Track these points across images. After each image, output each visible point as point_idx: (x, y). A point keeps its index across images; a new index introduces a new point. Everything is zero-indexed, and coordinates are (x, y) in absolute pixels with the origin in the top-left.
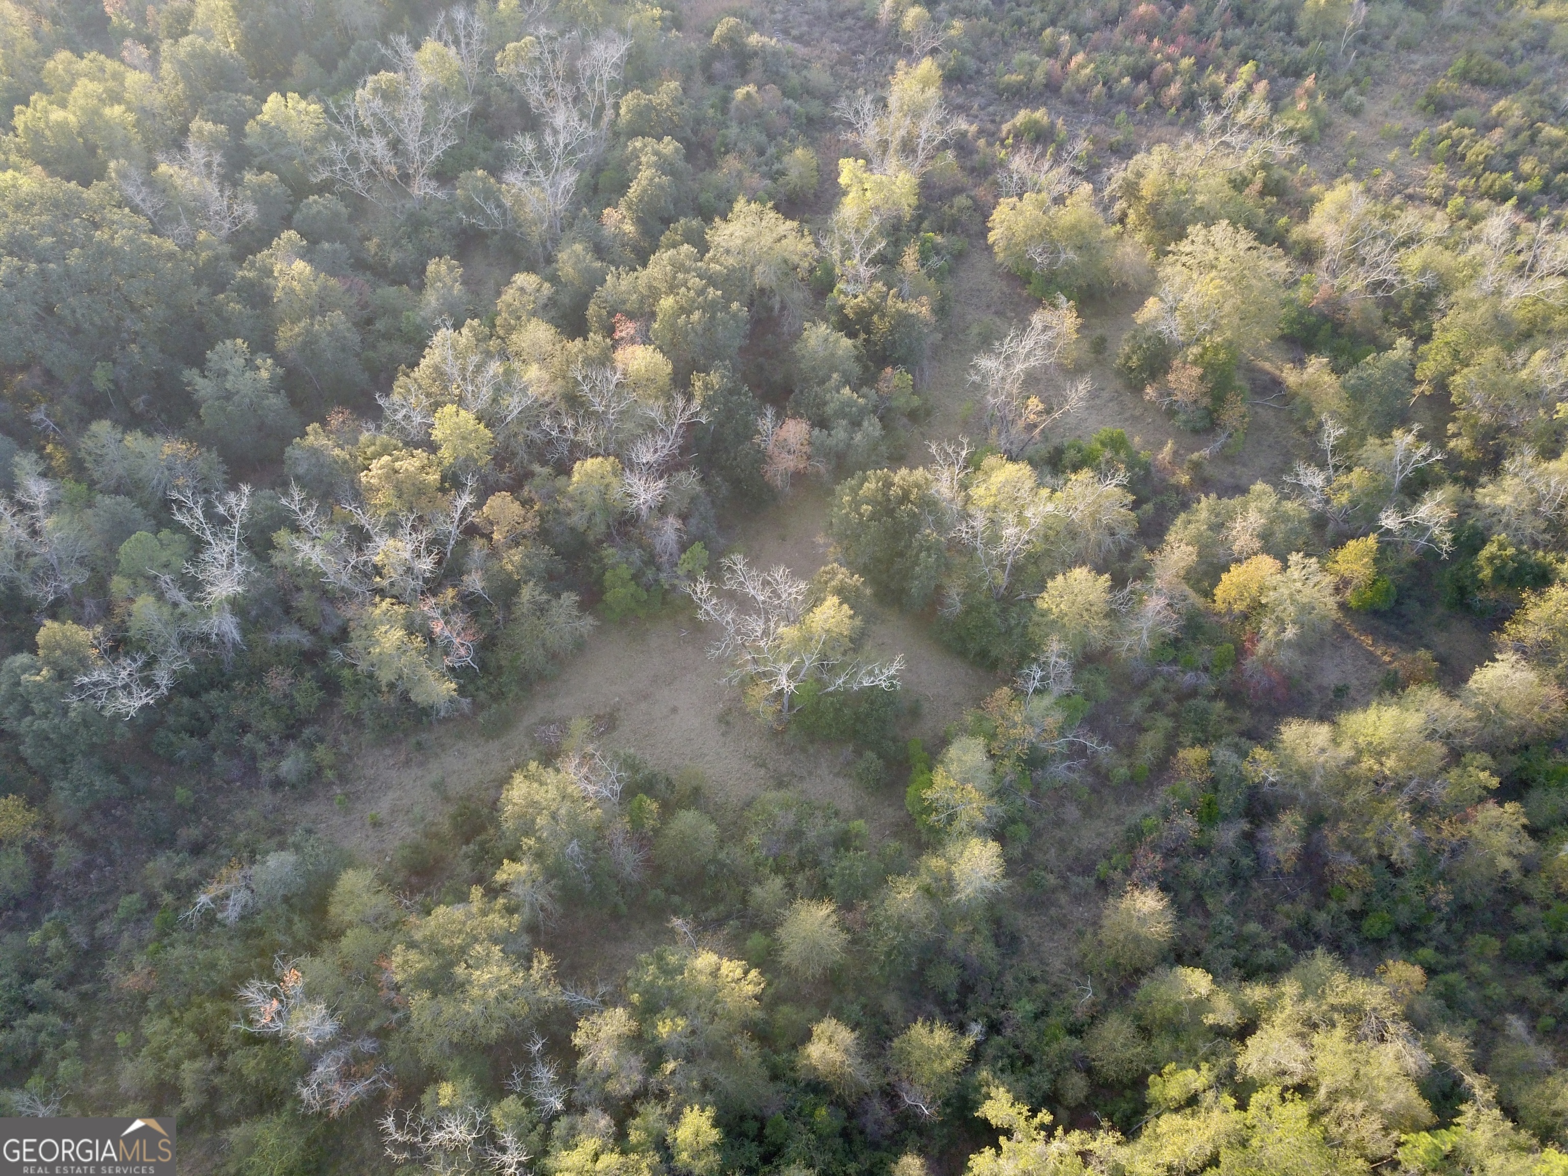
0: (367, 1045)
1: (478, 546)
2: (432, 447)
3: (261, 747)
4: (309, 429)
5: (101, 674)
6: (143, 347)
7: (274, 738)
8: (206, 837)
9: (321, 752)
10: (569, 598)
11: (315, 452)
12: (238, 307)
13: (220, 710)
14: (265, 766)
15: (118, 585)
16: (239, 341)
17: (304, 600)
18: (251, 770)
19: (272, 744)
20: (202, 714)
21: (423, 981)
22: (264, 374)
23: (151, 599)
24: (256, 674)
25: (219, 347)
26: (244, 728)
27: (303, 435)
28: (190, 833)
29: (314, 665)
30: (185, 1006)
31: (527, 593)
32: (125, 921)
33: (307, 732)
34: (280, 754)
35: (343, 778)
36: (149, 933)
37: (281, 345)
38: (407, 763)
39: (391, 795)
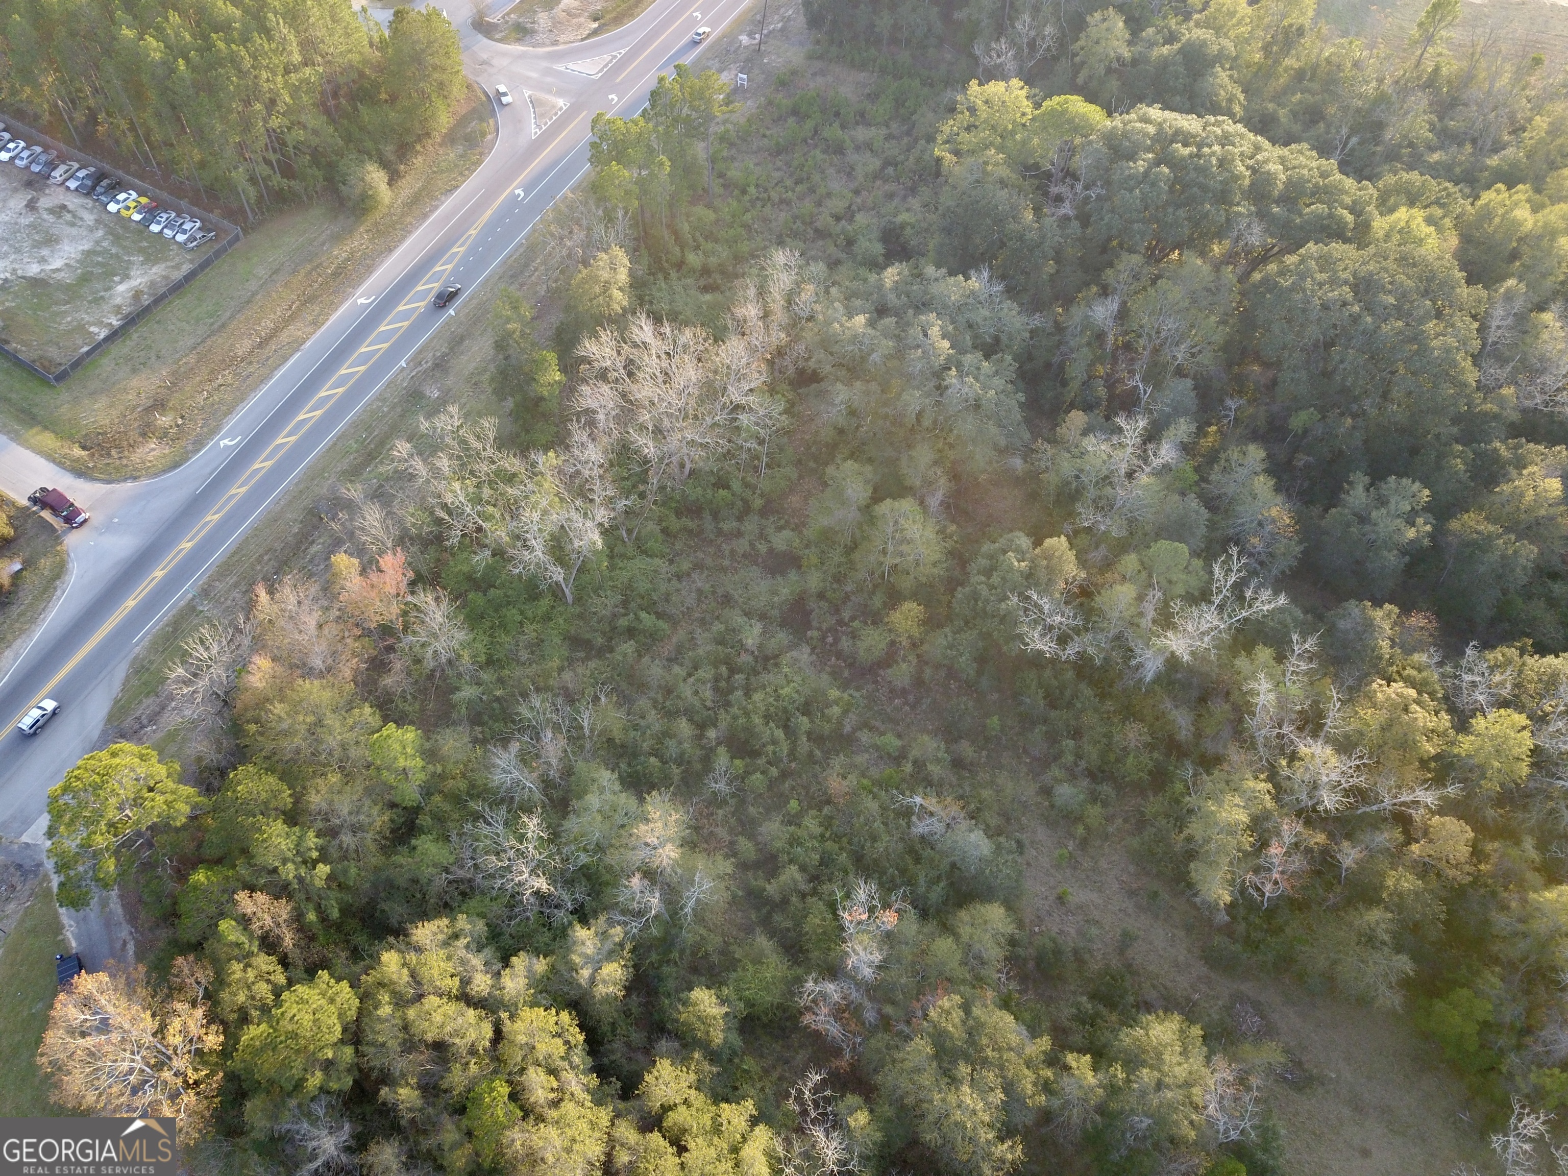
0: (870, 1015)
1: (1388, 836)
2: (1462, 724)
3: (1069, 758)
4: (1387, 606)
5: (1046, 604)
6: (1354, 427)
7: (1083, 764)
8: (972, 764)
9: (1094, 812)
10: (1404, 964)
11: (1369, 625)
12: (1461, 467)
13: (1079, 705)
14: (1056, 771)
15: (1130, 561)
16: (1427, 492)
17: (1220, 709)
18: (1046, 762)
19: (1077, 765)
20: (1068, 693)
21: (939, 1038)
22: (1411, 533)
23: (1134, 594)
24: (1129, 713)
25: (1405, 481)
26: (1076, 734)
27: (1378, 603)
28: (966, 749)
29: (1168, 755)
30: (837, 838)
31: (1375, 915)
32: (877, 748)
33: (1106, 789)
34: (1072, 777)
35: (1084, 843)
36: (875, 772)
37: (1454, 525)
38: (1132, 893)
39: (1094, 896)
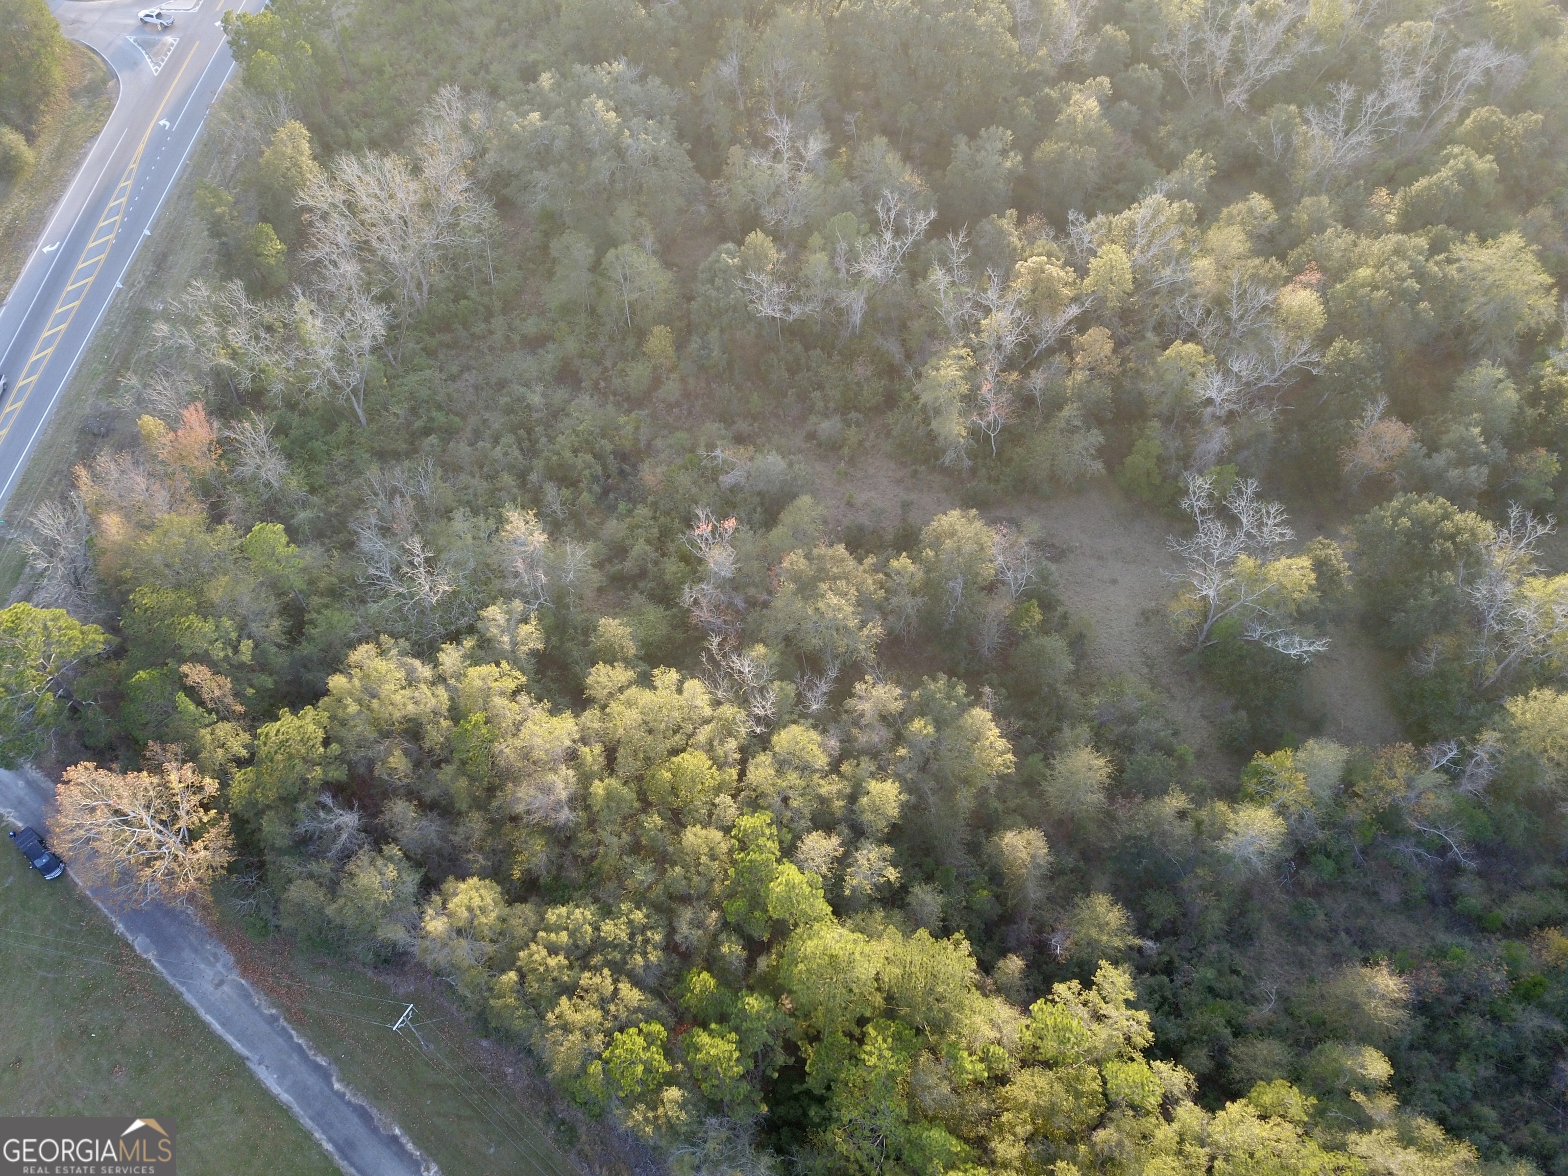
0: (739, 602)
1: (1060, 359)
2: (1082, 272)
3: (820, 404)
4: (1008, 212)
5: (764, 279)
6: (945, 107)
7: (832, 405)
8: (749, 435)
9: (852, 434)
10: (1096, 437)
11: (1001, 232)
12: (1027, 111)
13: (814, 365)
14: (813, 419)
15: (816, 240)
16: (1009, 132)
17: (917, 326)
18: (803, 418)
19: (827, 408)
20: (803, 360)
21: (796, 577)
22: (1008, 164)
23: (826, 259)
24: (852, 357)
25: (993, 129)
26: (820, 387)
27: (1001, 216)
28: (742, 426)
29: (892, 380)
30: (665, 513)
31: (1068, 411)
32: (670, 446)
33: (853, 415)
34: (826, 416)
35: (852, 461)
37: (1037, 154)
38: (899, 482)
39: (873, 494)
